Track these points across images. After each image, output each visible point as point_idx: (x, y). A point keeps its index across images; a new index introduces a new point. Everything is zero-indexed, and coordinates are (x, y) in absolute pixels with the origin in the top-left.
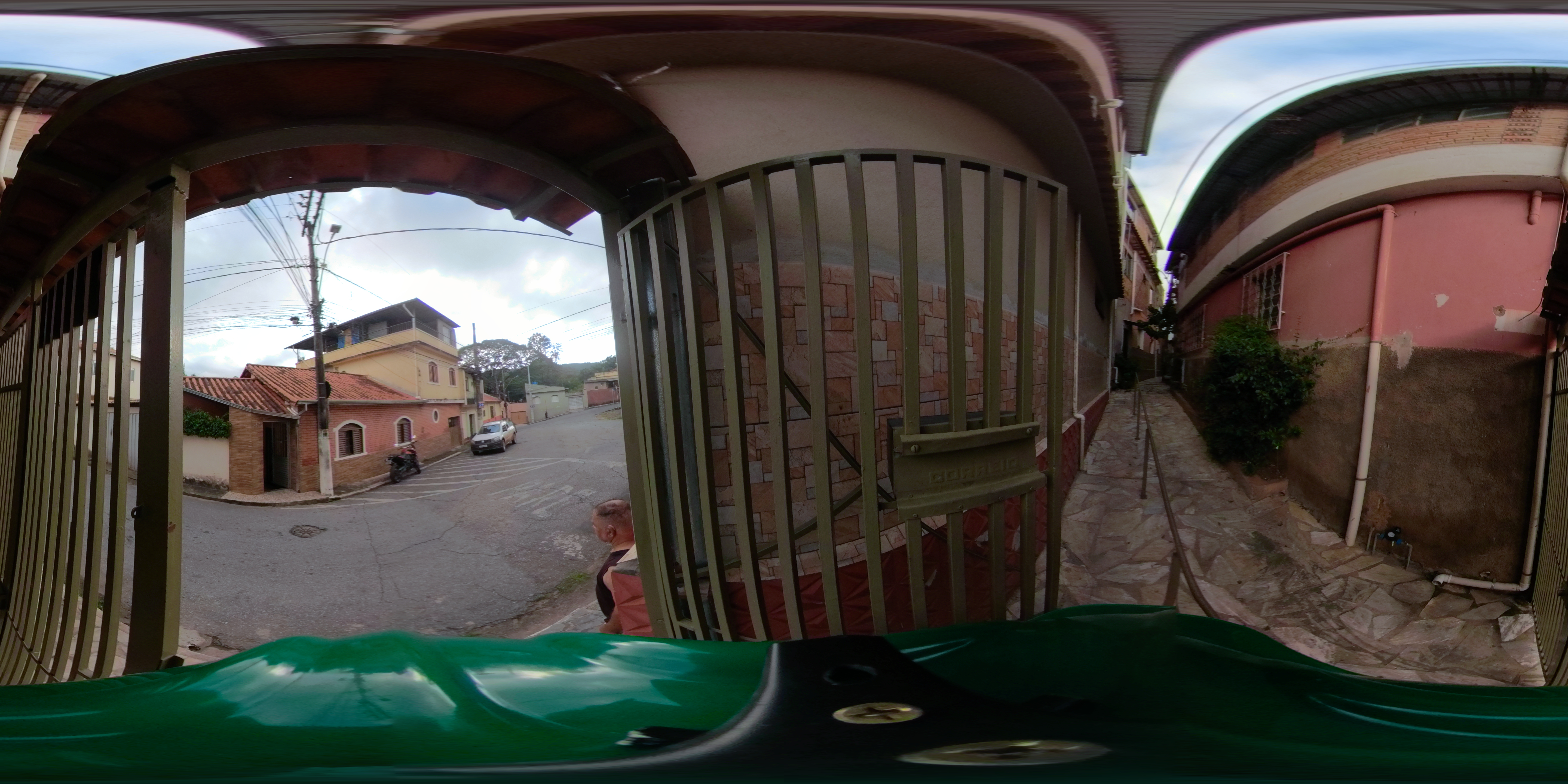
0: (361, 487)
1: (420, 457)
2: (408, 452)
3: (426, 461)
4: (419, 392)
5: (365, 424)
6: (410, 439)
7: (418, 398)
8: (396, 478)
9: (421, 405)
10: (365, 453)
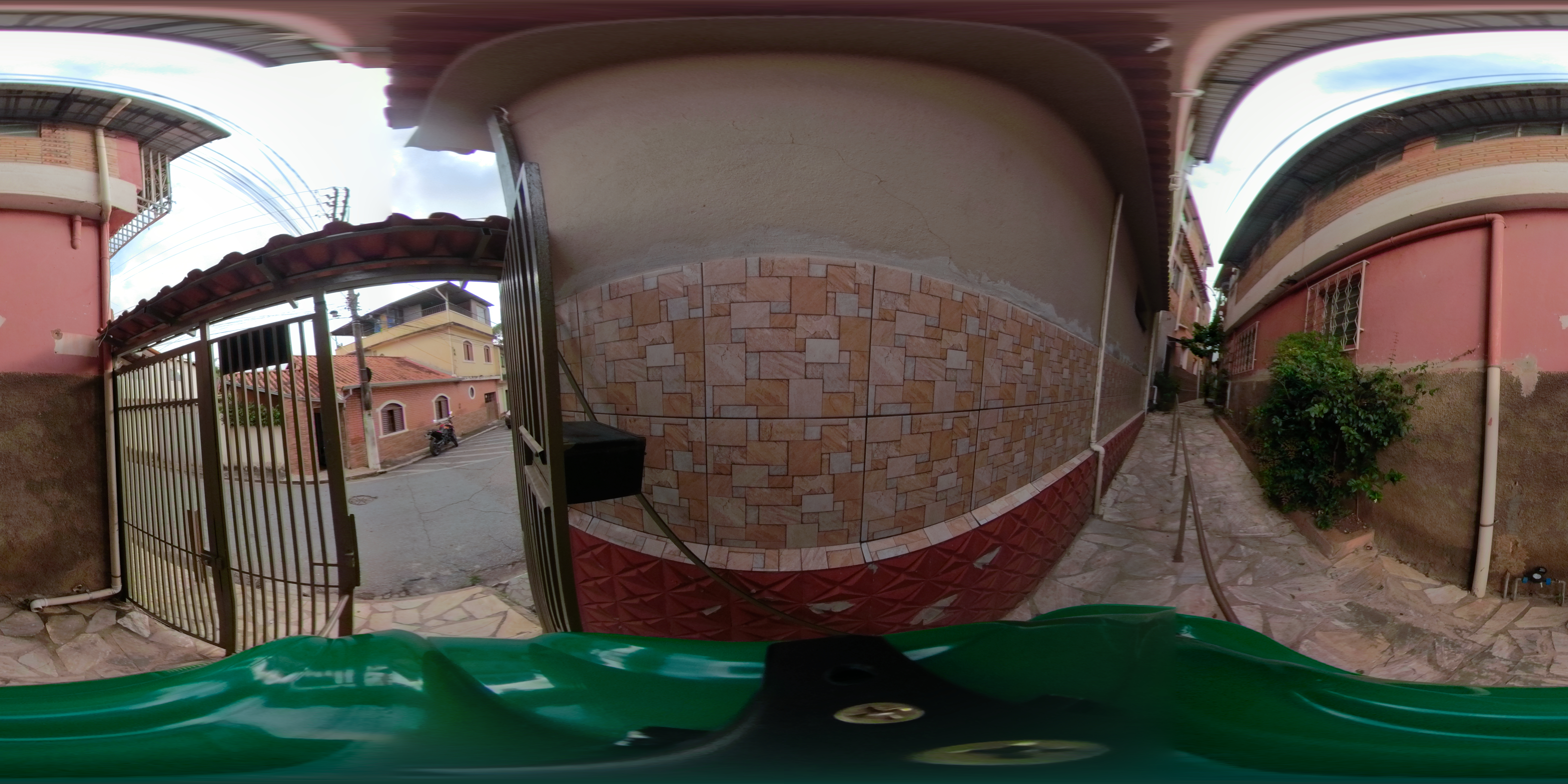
0: (405, 461)
1: (457, 432)
2: (445, 427)
3: (464, 435)
4: (455, 370)
5: (404, 403)
6: (448, 415)
7: (454, 376)
8: (435, 451)
9: (457, 383)
10: (406, 430)
